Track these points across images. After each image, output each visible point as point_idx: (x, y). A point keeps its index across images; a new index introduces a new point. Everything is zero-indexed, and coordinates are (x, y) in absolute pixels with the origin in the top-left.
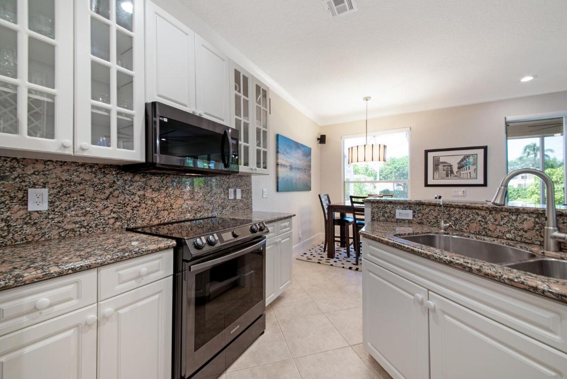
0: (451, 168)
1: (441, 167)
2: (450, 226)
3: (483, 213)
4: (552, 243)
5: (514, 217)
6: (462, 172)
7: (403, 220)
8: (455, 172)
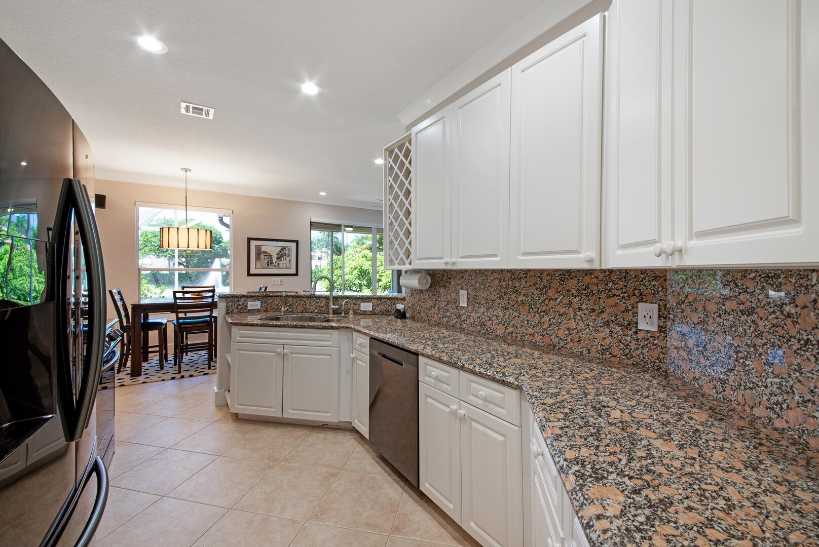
0: (271, 258)
1: (262, 256)
2: (287, 309)
3: (304, 299)
4: (331, 311)
5: (318, 301)
6: (280, 263)
7: (253, 310)
8: (274, 262)
